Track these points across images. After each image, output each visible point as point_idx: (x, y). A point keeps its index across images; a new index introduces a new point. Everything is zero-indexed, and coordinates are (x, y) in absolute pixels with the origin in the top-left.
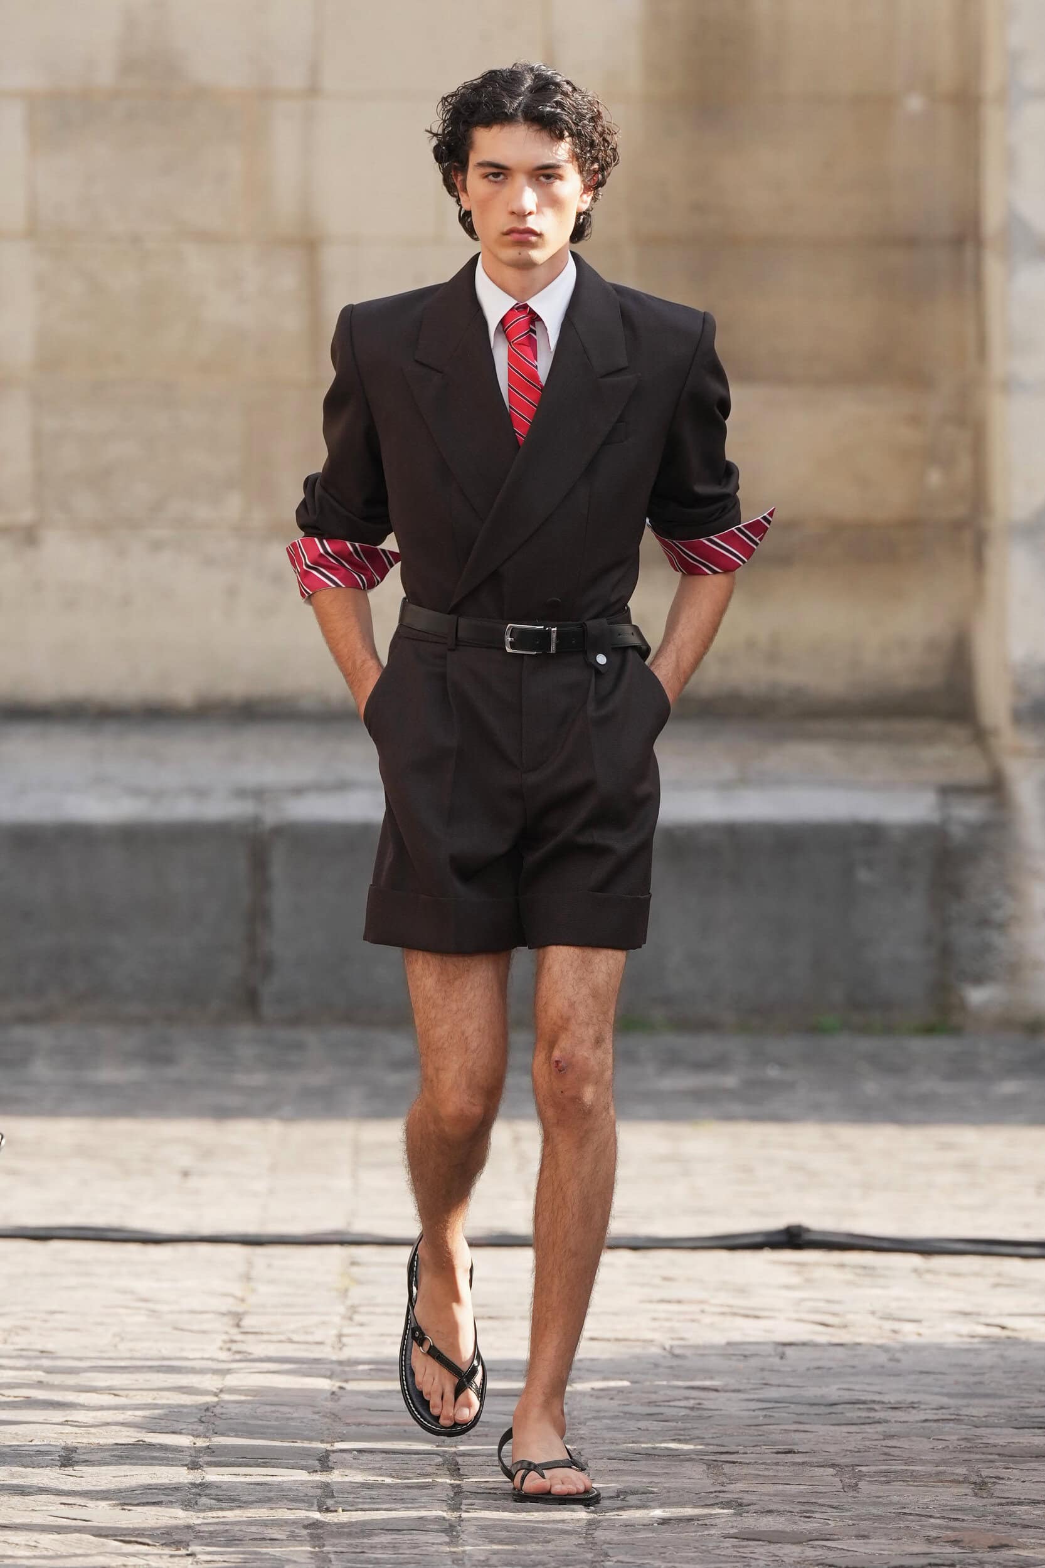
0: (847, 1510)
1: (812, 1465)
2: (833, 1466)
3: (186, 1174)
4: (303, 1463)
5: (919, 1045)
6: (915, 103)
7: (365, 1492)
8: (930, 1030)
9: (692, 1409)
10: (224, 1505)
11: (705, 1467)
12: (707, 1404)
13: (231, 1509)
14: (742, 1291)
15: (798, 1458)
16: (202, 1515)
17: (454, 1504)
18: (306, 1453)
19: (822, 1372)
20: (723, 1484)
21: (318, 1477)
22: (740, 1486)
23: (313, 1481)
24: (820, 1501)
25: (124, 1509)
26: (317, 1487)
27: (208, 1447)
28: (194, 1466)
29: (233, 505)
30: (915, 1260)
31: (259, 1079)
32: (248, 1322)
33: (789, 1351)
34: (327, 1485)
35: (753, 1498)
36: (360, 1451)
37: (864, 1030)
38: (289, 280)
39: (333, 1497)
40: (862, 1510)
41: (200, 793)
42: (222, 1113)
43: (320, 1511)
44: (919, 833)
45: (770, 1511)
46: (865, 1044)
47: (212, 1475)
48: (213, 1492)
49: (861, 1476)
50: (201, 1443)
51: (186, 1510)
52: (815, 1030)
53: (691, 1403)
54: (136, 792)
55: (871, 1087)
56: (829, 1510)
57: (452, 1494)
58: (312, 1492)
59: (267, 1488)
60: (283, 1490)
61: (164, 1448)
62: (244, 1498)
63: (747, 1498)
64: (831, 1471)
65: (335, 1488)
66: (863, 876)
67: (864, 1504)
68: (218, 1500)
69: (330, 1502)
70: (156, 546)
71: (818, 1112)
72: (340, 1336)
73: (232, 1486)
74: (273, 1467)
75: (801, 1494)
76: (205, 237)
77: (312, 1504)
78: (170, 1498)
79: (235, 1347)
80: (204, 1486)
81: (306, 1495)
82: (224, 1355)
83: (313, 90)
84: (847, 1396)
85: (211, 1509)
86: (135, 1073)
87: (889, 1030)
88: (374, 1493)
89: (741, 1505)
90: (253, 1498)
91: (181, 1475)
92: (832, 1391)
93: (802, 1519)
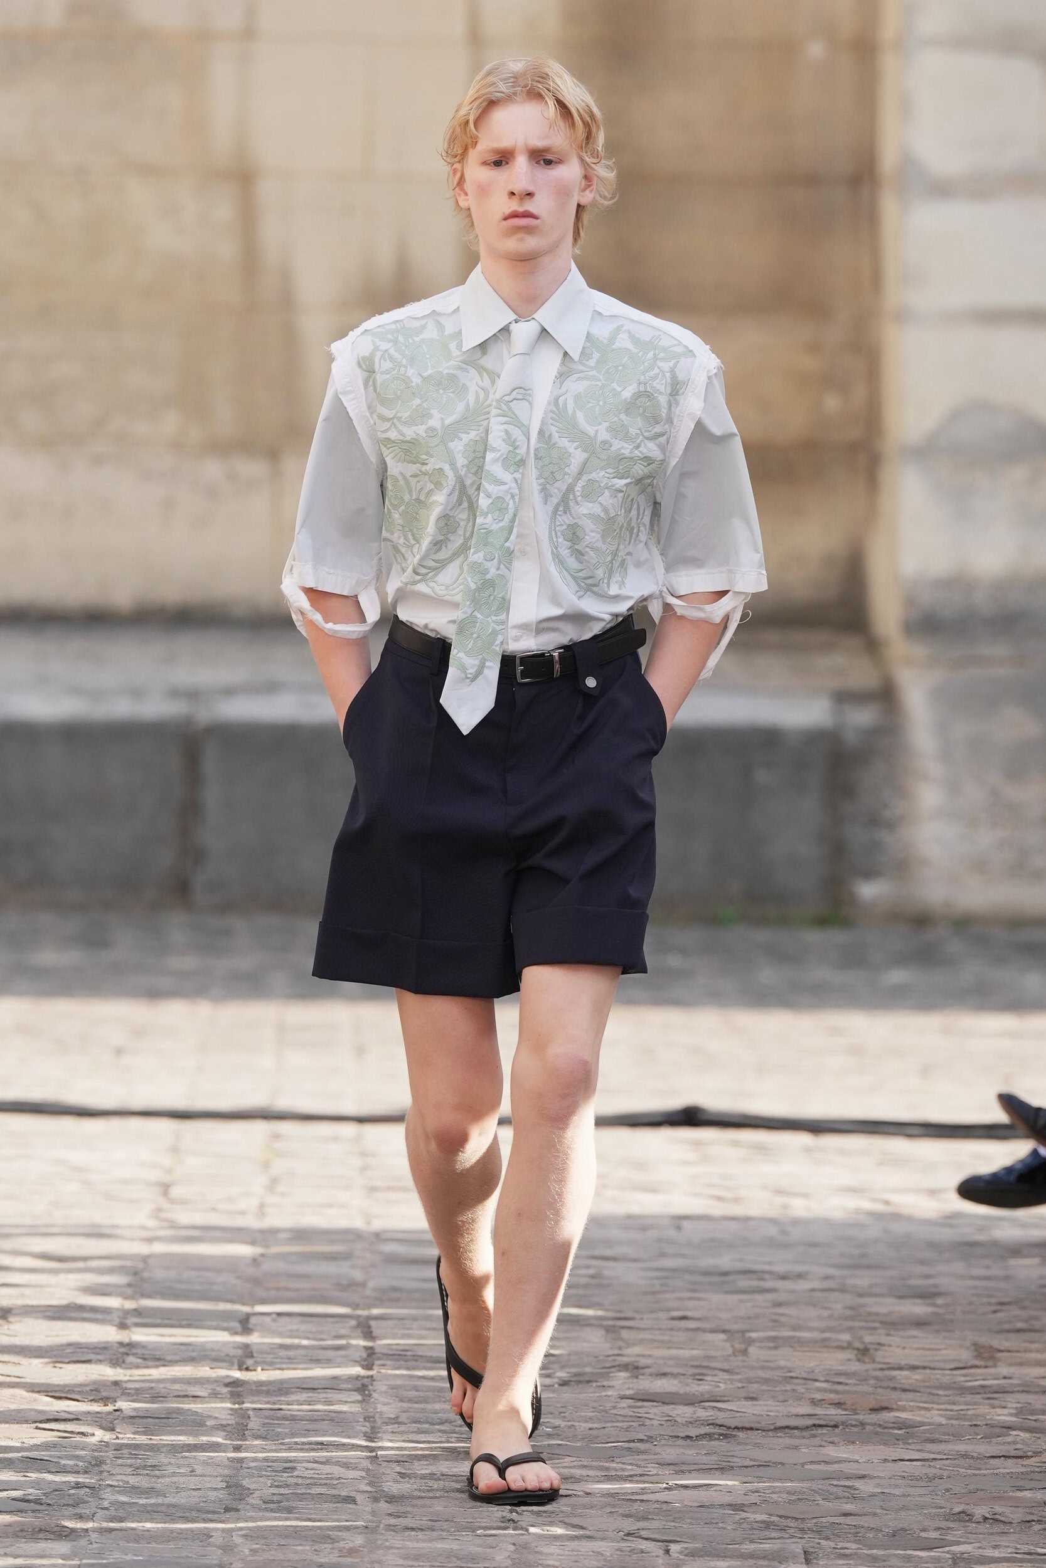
0: (738, 1374)
1: (704, 1330)
2: (724, 1331)
3: (119, 1051)
4: (225, 1325)
5: (813, 937)
6: (816, 50)
7: (283, 1353)
8: (822, 922)
9: (593, 1277)
10: (150, 1363)
11: (603, 1332)
12: (606, 1273)
13: (157, 1367)
14: (641, 1166)
15: (692, 1324)
16: (128, 1372)
17: (367, 1365)
18: (227, 1316)
19: (714, 1244)
20: (620, 1348)
21: (239, 1339)
22: (636, 1350)
23: (234, 1342)
24: (712, 1365)
25: (55, 1367)
26: (238, 1348)
27: (135, 1310)
28: (123, 1326)
29: (171, 423)
30: (804, 1139)
31: (187, 962)
32: (175, 1192)
33: (686, 1224)
34: (246, 1346)
35: (649, 1361)
36: (279, 1314)
37: (762, 921)
38: (224, 211)
39: (252, 1357)
40: (751, 1374)
41: (137, 693)
42: (154, 994)
43: (240, 1369)
44: (814, 737)
45: (665, 1374)
46: (763, 935)
47: (139, 1335)
48: (140, 1351)
49: (751, 1342)
50: (130, 1305)
51: (115, 1368)
52: (714, 921)
53: (591, 1271)
54: (76, 691)
55: (768, 975)
56: (720, 1373)
57: (364, 1355)
58: (233, 1352)
59: (190, 1348)
60: (205, 1350)
61: (94, 1309)
62: (169, 1358)
63: (643, 1362)
64: (722, 1336)
65: (254, 1348)
66: (762, 776)
67: (753, 1368)
68: (145, 1359)
69: (250, 1362)
70: (98, 461)
71: (716, 998)
72: (262, 1206)
73: (157, 1346)
74: (197, 1327)
75: (693, 1358)
76: (148, 170)
77: (232, 1364)
78: (100, 1357)
79: (163, 1215)
80: (131, 1345)
81: (227, 1355)
82: (152, 1223)
83: (249, 33)
84: (739, 1266)
85: (137, 1367)
86: (73, 957)
87: (784, 921)
88: (291, 1353)
89: (637, 1368)
90: (177, 1358)
91: (108, 1334)
92: (725, 1261)
93: (696, 1382)
